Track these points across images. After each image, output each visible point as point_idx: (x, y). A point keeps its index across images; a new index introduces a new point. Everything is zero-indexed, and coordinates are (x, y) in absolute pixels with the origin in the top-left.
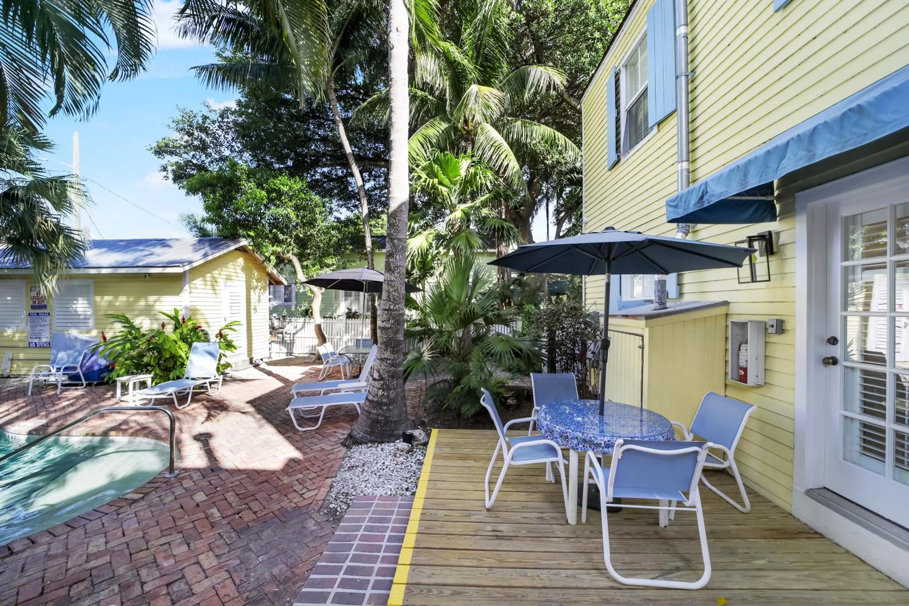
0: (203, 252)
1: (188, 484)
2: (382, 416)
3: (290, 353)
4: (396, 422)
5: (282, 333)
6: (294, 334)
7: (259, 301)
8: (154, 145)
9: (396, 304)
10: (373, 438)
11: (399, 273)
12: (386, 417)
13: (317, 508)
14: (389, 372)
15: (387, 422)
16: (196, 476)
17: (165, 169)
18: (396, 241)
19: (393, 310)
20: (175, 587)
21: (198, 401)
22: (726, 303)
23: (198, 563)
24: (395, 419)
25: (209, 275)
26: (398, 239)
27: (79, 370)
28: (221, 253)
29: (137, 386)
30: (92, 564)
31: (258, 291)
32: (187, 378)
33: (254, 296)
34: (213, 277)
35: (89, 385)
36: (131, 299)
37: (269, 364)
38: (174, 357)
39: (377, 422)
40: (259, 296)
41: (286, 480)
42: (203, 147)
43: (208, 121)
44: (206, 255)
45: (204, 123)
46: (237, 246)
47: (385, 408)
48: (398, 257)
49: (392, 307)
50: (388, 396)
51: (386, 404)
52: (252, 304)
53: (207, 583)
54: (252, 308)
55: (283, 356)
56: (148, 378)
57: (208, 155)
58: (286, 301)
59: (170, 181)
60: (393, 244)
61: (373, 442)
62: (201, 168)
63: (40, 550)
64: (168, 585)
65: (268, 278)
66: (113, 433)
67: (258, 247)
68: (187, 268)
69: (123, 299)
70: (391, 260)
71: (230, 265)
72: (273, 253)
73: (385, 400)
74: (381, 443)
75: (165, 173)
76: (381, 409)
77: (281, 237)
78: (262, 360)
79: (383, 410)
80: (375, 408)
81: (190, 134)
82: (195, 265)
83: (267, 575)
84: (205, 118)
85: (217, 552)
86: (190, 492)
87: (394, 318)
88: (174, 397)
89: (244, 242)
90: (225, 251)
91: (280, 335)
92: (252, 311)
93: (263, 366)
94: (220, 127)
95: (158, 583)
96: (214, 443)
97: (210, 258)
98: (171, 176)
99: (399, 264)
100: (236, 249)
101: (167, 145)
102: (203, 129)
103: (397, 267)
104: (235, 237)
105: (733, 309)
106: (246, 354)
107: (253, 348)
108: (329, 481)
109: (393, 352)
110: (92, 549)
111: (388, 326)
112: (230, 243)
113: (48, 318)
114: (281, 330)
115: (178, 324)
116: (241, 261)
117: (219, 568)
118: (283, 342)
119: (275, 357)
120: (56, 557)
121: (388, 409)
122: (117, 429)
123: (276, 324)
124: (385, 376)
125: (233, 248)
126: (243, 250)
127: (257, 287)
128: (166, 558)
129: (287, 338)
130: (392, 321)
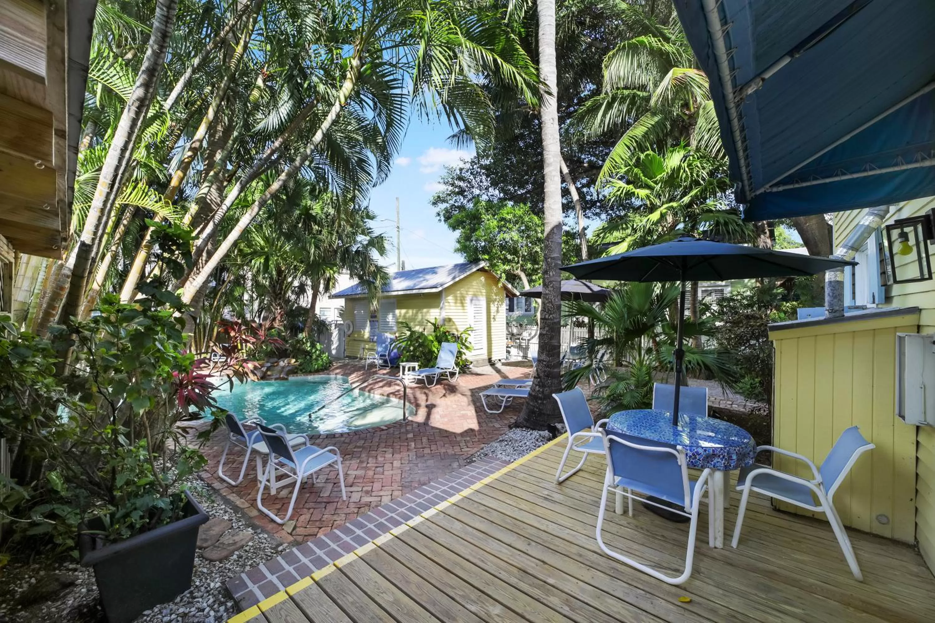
0: (453, 275)
1: (409, 428)
2: (537, 408)
3: (525, 357)
4: (548, 415)
5: (519, 339)
6: (529, 340)
7: (498, 311)
8: (432, 199)
9: (551, 314)
10: (528, 425)
11: (552, 287)
12: (539, 409)
13: (465, 458)
14: (545, 372)
15: (541, 414)
16: (415, 425)
17: (439, 214)
18: (549, 260)
19: (548, 319)
20: (378, 469)
21: (441, 384)
22: (916, 310)
23: (392, 463)
24: (548, 412)
25: (458, 292)
26: (551, 258)
27: (387, 357)
28: (465, 275)
29: (411, 369)
30: (355, 450)
31: (496, 303)
32: (438, 368)
33: (493, 308)
34: (461, 294)
35: (392, 367)
36: (414, 311)
37: (504, 364)
38: (431, 352)
39: (533, 412)
40: (498, 308)
41: (459, 438)
42: (462, 192)
43: (463, 171)
44: (454, 278)
45: (461, 173)
46: (478, 268)
47: (540, 402)
48: (551, 273)
49: (547, 316)
50: (543, 392)
51: (541, 399)
52: (492, 314)
53: (391, 472)
54: (492, 317)
55: (520, 359)
56: (416, 365)
57: (465, 197)
58: (526, 311)
59: (443, 222)
60: (547, 262)
61: (527, 428)
62: (462, 208)
63: (343, 439)
64: (377, 467)
65: (505, 292)
66: (391, 395)
67: (493, 266)
68: (440, 289)
69: (410, 312)
70: (546, 276)
71: (474, 283)
72: (505, 271)
73: (540, 395)
74: (533, 429)
75: (438, 218)
76: (536, 402)
77: (509, 257)
78: (500, 360)
79: (538, 403)
80: (532, 400)
81: (453, 185)
82: (446, 286)
83: (417, 479)
84: (461, 170)
85: (403, 462)
86: (407, 432)
87: (548, 326)
88: (425, 378)
89: (482, 264)
90: (468, 273)
91: (518, 341)
92: (492, 320)
93: (499, 365)
94: (471, 173)
95: (373, 465)
96: (434, 411)
97: (457, 279)
98: (443, 218)
99: (552, 279)
100: (478, 270)
101: (439, 197)
102: (460, 178)
103: (551, 282)
104: (476, 261)
105: (925, 319)
106: (486, 354)
107: (493, 350)
108: (483, 445)
109: (548, 355)
110: (358, 444)
111: (545, 332)
112: (473, 266)
113: (377, 324)
114: (518, 337)
115: (436, 328)
116: (483, 279)
117: (400, 468)
118: (520, 347)
119: (513, 359)
120: (346, 443)
121: (542, 403)
122: (393, 393)
123: (515, 331)
124: (542, 375)
125: (474, 270)
126: (482, 270)
127: (495, 300)
128: (381, 457)
129: (524, 344)
130: (547, 329)
